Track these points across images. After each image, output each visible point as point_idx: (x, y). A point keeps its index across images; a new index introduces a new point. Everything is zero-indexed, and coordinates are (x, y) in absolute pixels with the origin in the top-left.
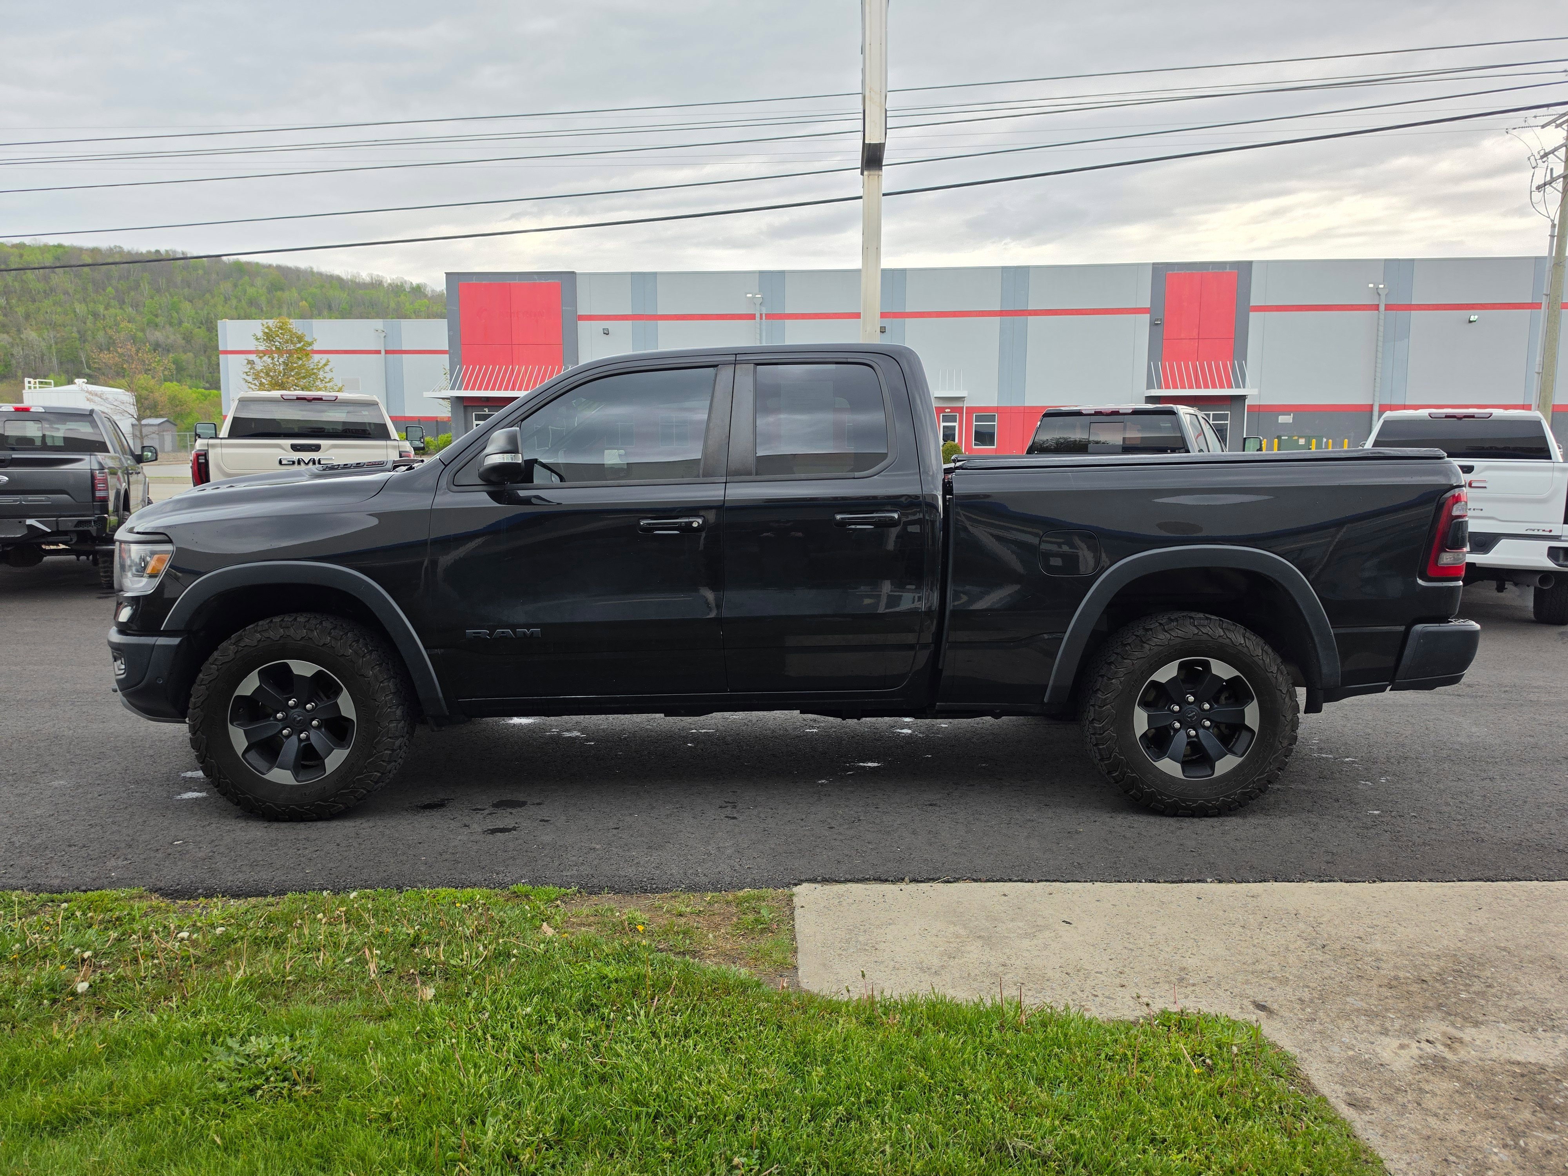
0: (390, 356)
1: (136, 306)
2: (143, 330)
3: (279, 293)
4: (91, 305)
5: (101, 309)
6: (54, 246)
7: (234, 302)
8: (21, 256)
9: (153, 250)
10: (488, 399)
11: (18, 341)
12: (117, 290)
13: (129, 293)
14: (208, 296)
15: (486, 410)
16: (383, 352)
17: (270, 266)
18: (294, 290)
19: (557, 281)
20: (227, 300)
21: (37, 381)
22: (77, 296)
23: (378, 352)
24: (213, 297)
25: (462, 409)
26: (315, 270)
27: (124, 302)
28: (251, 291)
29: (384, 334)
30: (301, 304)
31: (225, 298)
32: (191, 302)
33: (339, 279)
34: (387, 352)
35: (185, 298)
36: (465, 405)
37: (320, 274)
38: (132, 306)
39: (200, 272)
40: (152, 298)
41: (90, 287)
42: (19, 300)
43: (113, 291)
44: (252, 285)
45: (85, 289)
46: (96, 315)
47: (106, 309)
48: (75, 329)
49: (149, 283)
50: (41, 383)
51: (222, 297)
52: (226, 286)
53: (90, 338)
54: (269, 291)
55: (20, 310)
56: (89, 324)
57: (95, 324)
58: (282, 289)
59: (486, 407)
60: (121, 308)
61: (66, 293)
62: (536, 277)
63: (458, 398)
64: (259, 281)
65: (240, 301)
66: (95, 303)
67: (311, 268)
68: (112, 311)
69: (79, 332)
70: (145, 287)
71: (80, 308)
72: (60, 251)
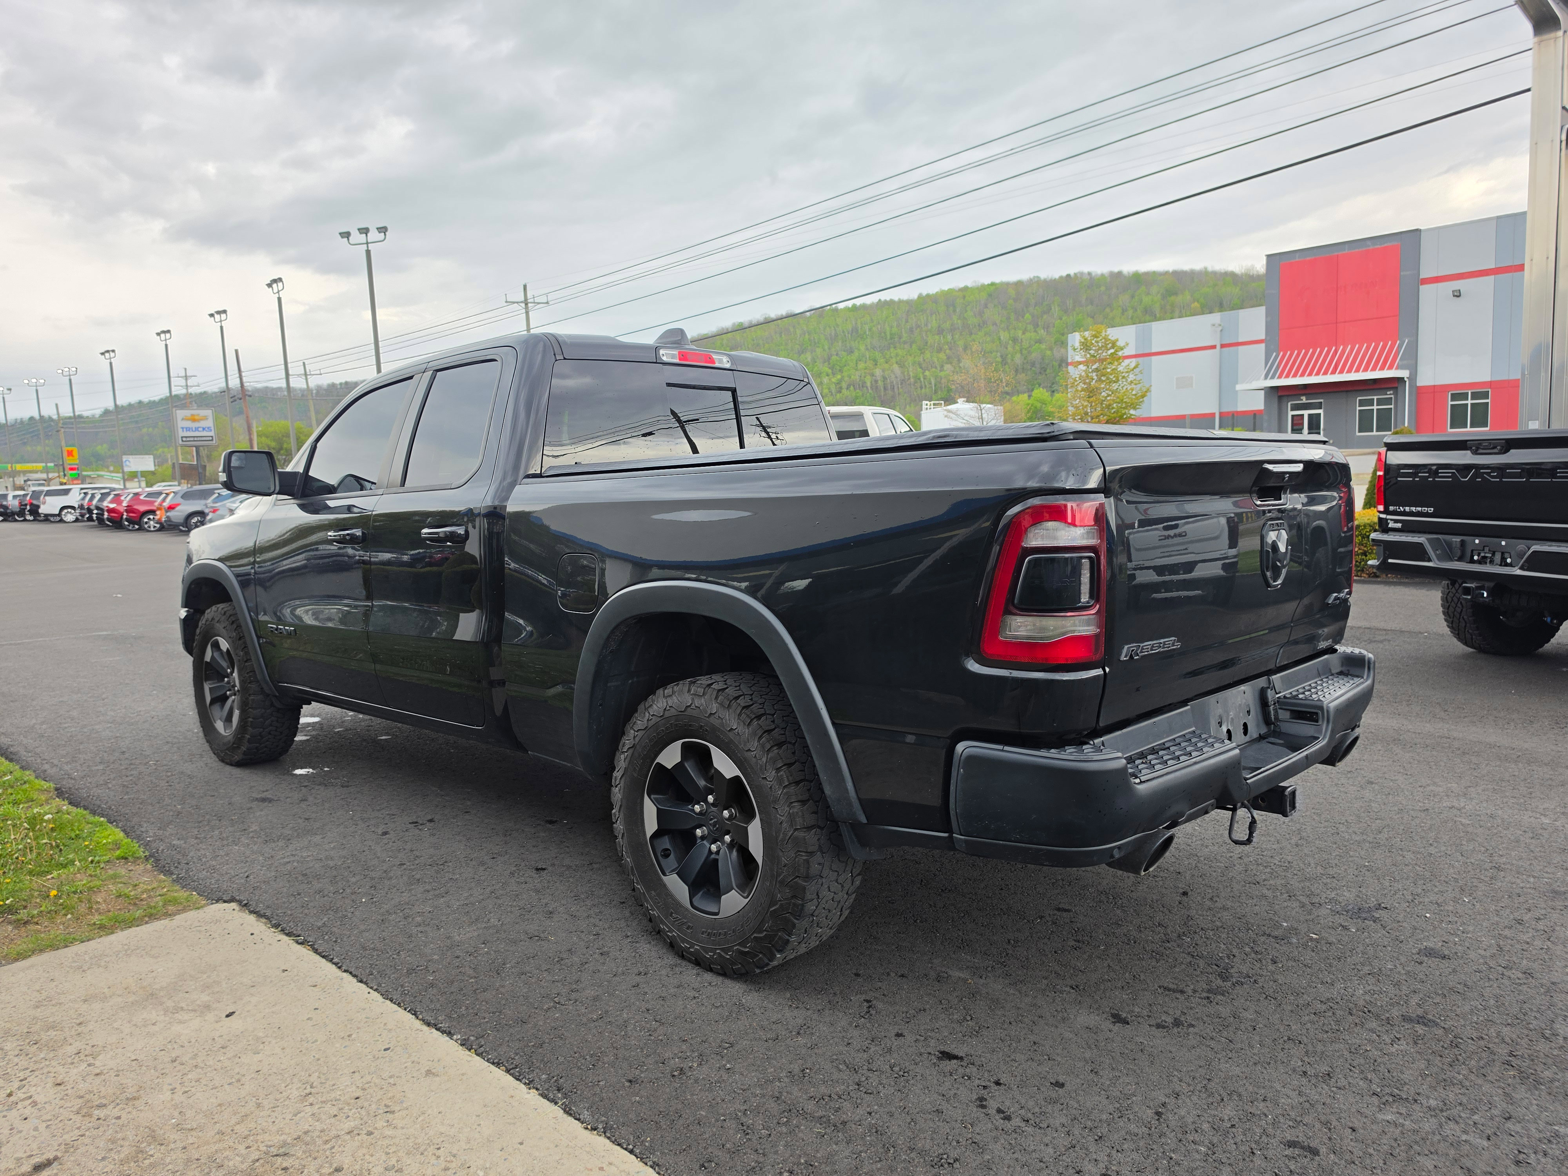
0: (1225, 350)
1: (1047, 327)
2: (1051, 349)
3: (1173, 298)
4: (1012, 332)
5: (1020, 333)
6: (988, 285)
7: (1130, 312)
8: (964, 297)
9: (1064, 274)
10: (1306, 386)
11: (958, 369)
12: (1033, 316)
13: (1042, 317)
14: (1108, 310)
15: (1304, 398)
16: (1218, 347)
17: (1167, 273)
18: (1187, 293)
19: (1395, 243)
20: (1124, 311)
21: (932, 402)
22: (1002, 326)
23: (1214, 347)
24: (1112, 311)
25: (1276, 400)
26: (1210, 269)
27: (1038, 326)
28: (1146, 300)
29: (1220, 328)
30: (1193, 305)
31: (1123, 310)
32: (1093, 317)
33: (1233, 275)
34: (1223, 346)
35: (1088, 315)
36: (1279, 395)
37: (1214, 273)
38: (1044, 328)
39: (1103, 288)
40: (1061, 319)
41: (1013, 316)
42: (961, 335)
43: (1030, 317)
44: (1148, 294)
45: (1008, 318)
46: (1015, 340)
47: (1024, 333)
48: (999, 354)
49: (1059, 305)
50: (934, 404)
51: (1120, 309)
52: (1124, 299)
53: (1009, 361)
54: (1164, 297)
55: (961, 343)
56: (1010, 349)
57: (1014, 348)
58: (1176, 294)
59: (1303, 395)
60: (1035, 331)
61: (995, 324)
62: (1369, 243)
63: (1272, 388)
64: (1154, 289)
65: (1136, 310)
66: (1015, 329)
67: (1206, 268)
68: (1028, 335)
69: (1002, 356)
70: (1056, 310)
71: (1004, 336)
72: (992, 288)
